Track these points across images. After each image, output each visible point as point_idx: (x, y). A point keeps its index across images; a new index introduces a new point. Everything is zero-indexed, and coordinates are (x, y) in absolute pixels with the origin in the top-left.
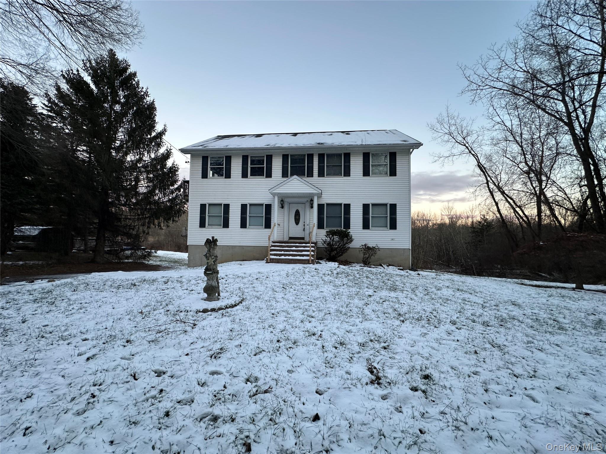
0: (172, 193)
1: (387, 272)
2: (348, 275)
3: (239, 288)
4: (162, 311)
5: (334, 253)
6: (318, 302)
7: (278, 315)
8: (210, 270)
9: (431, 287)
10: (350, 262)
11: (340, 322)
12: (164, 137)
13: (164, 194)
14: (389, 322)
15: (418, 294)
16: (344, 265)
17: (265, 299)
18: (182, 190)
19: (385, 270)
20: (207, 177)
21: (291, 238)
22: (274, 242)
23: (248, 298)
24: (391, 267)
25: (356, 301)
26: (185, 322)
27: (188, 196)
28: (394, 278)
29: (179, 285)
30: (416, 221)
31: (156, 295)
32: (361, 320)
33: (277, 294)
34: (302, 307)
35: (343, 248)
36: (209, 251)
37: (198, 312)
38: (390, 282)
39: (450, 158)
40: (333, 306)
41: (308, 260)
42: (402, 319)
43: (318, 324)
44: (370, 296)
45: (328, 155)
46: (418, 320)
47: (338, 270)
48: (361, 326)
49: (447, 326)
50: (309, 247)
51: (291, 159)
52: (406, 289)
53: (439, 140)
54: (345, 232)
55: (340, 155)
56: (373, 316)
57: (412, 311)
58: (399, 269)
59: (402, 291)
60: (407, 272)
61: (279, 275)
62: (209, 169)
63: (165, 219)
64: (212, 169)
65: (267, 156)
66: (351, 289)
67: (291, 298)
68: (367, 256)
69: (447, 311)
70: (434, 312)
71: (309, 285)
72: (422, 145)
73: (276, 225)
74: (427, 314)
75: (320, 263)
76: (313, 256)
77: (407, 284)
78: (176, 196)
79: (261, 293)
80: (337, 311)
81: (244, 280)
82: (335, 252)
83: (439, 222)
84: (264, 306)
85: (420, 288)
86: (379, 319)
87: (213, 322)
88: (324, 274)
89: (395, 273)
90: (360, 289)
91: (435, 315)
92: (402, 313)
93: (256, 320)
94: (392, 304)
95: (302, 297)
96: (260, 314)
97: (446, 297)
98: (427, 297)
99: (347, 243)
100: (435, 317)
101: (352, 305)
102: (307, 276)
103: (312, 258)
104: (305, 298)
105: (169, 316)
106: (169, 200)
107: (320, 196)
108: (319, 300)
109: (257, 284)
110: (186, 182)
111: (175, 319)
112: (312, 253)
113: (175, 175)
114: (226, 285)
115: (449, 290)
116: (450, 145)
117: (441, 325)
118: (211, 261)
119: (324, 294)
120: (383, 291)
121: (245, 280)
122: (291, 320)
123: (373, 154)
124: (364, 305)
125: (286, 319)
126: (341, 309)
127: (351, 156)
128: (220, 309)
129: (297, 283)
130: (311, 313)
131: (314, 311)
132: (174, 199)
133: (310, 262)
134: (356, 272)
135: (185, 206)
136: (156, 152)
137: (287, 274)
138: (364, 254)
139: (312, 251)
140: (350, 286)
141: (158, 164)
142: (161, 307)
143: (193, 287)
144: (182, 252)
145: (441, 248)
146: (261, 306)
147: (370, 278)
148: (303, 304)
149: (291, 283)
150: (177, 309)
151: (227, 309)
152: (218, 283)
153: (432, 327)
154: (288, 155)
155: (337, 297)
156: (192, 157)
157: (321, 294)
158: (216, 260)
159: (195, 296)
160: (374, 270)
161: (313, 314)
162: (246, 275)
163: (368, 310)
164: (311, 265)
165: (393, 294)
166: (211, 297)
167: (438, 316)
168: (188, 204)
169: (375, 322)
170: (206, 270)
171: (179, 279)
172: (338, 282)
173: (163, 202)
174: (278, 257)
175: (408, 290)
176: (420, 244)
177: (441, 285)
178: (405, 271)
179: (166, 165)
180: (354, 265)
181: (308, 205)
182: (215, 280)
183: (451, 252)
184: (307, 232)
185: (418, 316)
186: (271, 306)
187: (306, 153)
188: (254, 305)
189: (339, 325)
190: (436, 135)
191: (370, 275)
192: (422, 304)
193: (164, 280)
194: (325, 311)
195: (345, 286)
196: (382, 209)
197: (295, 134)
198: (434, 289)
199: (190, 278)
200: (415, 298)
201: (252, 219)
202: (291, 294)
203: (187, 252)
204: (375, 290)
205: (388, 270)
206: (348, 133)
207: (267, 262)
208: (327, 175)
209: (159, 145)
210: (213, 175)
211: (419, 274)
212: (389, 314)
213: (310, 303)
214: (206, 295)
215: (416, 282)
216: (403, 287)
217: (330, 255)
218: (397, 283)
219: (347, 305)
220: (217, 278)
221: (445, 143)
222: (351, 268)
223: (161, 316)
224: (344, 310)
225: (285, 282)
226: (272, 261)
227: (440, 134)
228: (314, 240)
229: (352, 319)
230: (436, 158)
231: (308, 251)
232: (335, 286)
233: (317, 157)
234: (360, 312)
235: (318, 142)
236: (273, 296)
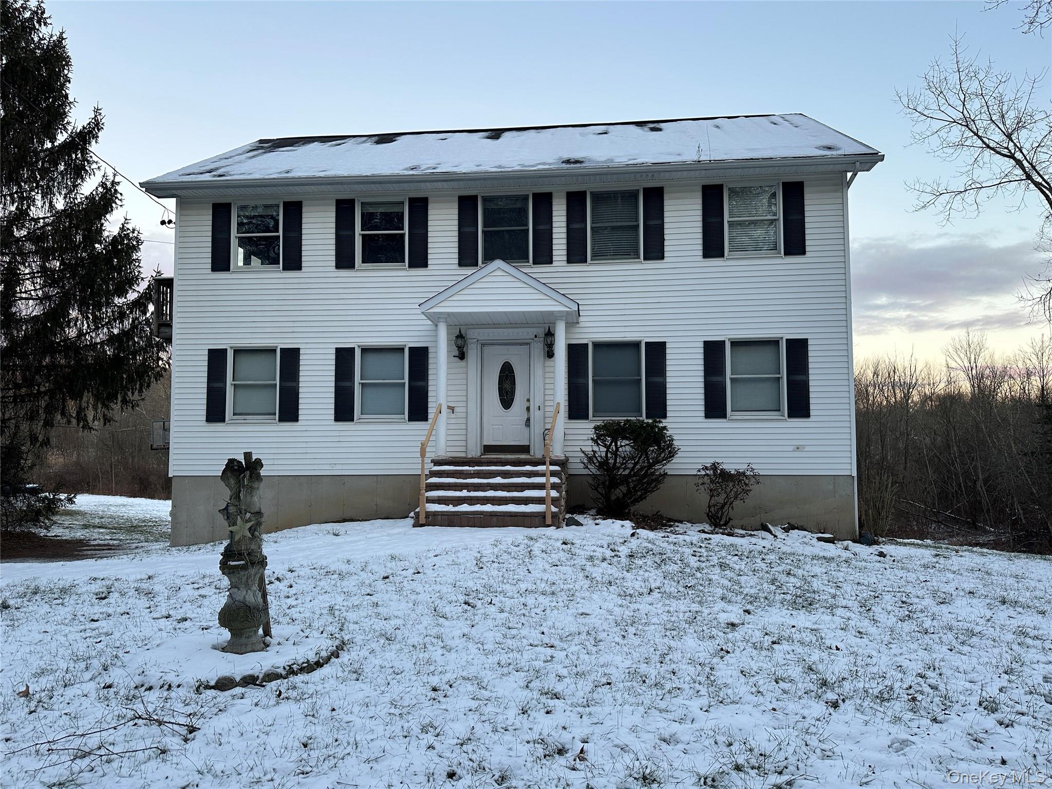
0: (122, 316)
1: (785, 549)
2: (663, 560)
3: (331, 609)
4: (90, 687)
5: (619, 492)
6: (574, 648)
7: (450, 692)
8: (240, 556)
9: (920, 593)
10: (670, 520)
11: (641, 709)
12: (93, 147)
13: (96, 320)
14: (792, 707)
15: (882, 617)
16: (652, 529)
17: (411, 642)
18: (151, 308)
19: (778, 544)
20: (227, 268)
21: (488, 449)
22: (437, 463)
23: (359, 639)
24: (794, 533)
25: (690, 642)
26: (160, 723)
27: (170, 326)
28: (808, 567)
29: (143, 602)
30: (871, 390)
31: (71, 637)
32: (704, 701)
33: (446, 623)
34: (523, 664)
35: (646, 475)
36: (236, 496)
37: (201, 687)
38: (792, 579)
39: (970, 196)
40: (618, 659)
41: (542, 515)
42: (831, 696)
43: (574, 717)
44: (733, 625)
45: (599, 198)
46: (881, 698)
47: (634, 543)
48: (706, 722)
49: (970, 716)
50: (543, 475)
51: (485, 211)
52: (844, 603)
53: (935, 141)
54: (652, 426)
55: (634, 195)
56: (742, 688)
57: (861, 671)
58: (819, 539)
59: (832, 608)
60: (846, 549)
61: (455, 563)
62: (234, 242)
63: (97, 397)
64: (242, 242)
65: (412, 201)
66: (674, 605)
67: (491, 637)
68: (721, 499)
69: (969, 669)
70: (929, 673)
71: (543, 593)
72: (882, 158)
73: (444, 410)
74: (910, 680)
75: (579, 524)
76: (555, 501)
77: (847, 588)
78: (134, 326)
79: (399, 622)
80: (633, 674)
81: (345, 583)
82: (624, 489)
83: (941, 389)
84: (408, 665)
85: (887, 597)
86: (761, 699)
87: (247, 719)
88: (591, 558)
89: (808, 550)
90: (700, 603)
91: (932, 681)
92: (831, 679)
93: (383, 710)
94: (799, 649)
95: (524, 632)
96: (396, 690)
97: (966, 625)
98: (907, 626)
99: (657, 461)
100: (934, 688)
101: (676, 656)
102: (540, 563)
103: (554, 509)
104: (535, 636)
105: (113, 703)
106: (112, 339)
107: (573, 320)
108: (577, 640)
109: (384, 594)
110: (163, 285)
111: (130, 714)
112: (554, 494)
113: (131, 261)
114: (291, 601)
115: (975, 601)
116: (966, 156)
117: (953, 716)
118: (242, 529)
119: (590, 621)
120: (773, 610)
121: (350, 584)
122: (490, 709)
123: (731, 190)
124: (714, 655)
125: (474, 704)
126: (643, 668)
127: (666, 196)
128: (271, 676)
129: (507, 587)
130: (551, 683)
131: (560, 678)
132: (126, 335)
133: (549, 521)
134: (688, 551)
135: (162, 354)
136: (71, 192)
137: (479, 560)
138: (712, 493)
139: (554, 486)
140: (669, 596)
141: (77, 227)
142: (87, 676)
143: (188, 610)
144: (152, 497)
145: (949, 471)
146: (397, 664)
147: (731, 569)
148: (526, 655)
149: (489, 588)
150: (138, 680)
151: (292, 678)
152: (264, 595)
153: (926, 722)
154: (475, 198)
155: (632, 630)
156: (181, 206)
157: (581, 620)
158: (259, 524)
159: (192, 636)
160: (743, 543)
161: (559, 688)
162: (351, 568)
163: (726, 672)
164: (551, 531)
165: (803, 619)
166: (243, 640)
167: (942, 687)
168: (170, 349)
169: (748, 708)
170: (228, 555)
171: (144, 586)
172: (634, 583)
173: (93, 346)
174: (450, 508)
175: (850, 604)
176: (884, 458)
177: (950, 588)
178: (839, 545)
179: (100, 231)
180: (680, 528)
181: (538, 348)
182: (255, 587)
183: (979, 484)
184: (537, 429)
185: (881, 687)
186: (429, 662)
187: (530, 190)
188: (378, 662)
189: (637, 719)
190: (924, 126)
191: (732, 561)
192: (895, 649)
193: (97, 587)
194: (593, 677)
195: (656, 594)
196: (763, 356)
197: (496, 134)
198: (928, 602)
199: (178, 582)
200: (873, 630)
201: (369, 392)
202: (490, 623)
203: (168, 498)
204: (749, 607)
205: (789, 541)
206: (655, 126)
207: (417, 524)
208: (595, 256)
209: (79, 171)
210: (247, 261)
211: (882, 555)
212: (791, 681)
213: (549, 651)
214: (226, 634)
215: (873, 580)
216: (834, 597)
217: (607, 497)
218: (816, 584)
219: (663, 656)
220: (262, 579)
221: (950, 151)
222: (672, 538)
223: (86, 702)
224: (652, 672)
225: (470, 584)
226: (434, 520)
227: (937, 125)
228: (558, 452)
229: (679, 701)
230: (927, 198)
231: (541, 487)
232: (624, 595)
233: (564, 201)
234: (702, 679)
235: (566, 156)
236: (434, 632)
